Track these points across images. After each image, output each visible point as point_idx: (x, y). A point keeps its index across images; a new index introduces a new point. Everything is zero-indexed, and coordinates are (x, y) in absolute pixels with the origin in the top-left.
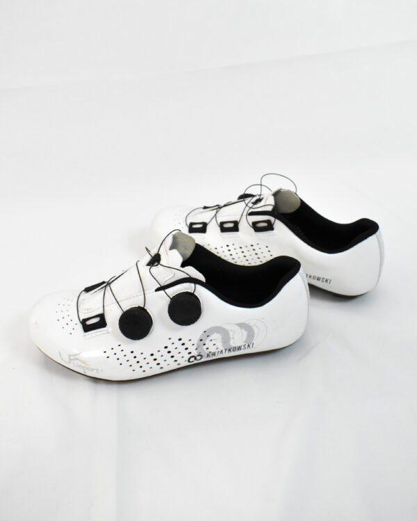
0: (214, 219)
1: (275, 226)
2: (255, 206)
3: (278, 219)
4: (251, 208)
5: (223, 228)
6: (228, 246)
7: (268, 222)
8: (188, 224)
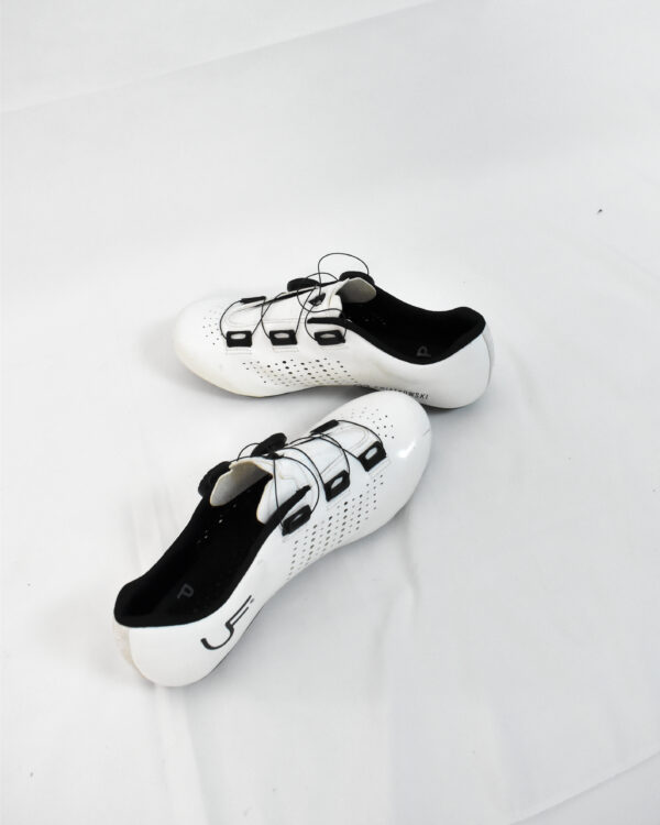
0: (260, 326)
1: (346, 338)
2: (315, 309)
3: (350, 329)
4: (310, 311)
5: (275, 339)
6: (284, 362)
7: (337, 333)
8: (225, 333)
